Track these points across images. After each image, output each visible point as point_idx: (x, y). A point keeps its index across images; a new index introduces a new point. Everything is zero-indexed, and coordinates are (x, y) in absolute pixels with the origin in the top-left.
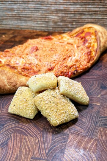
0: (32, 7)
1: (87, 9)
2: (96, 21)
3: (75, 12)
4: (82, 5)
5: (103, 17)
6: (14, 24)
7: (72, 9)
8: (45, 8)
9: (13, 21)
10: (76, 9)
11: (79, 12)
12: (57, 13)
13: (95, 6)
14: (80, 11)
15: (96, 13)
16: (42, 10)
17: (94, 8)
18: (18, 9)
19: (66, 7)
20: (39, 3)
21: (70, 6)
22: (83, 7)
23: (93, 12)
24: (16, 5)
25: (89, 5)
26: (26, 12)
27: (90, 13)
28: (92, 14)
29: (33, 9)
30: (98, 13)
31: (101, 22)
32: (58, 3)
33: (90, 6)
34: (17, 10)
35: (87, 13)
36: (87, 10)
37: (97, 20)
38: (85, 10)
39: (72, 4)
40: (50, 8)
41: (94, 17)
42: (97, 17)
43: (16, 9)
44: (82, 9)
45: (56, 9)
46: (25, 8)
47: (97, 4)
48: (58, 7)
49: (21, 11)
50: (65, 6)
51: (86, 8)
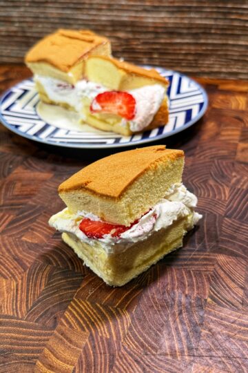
0: (55, 16)
1: (186, 21)
2: (207, 50)
3: (156, 27)
4: (173, 12)
5: (224, 42)
6: (12, 55)
7: (150, 20)
8: (85, 17)
9: (10, 48)
10: (158, 21)
11: (166, 28)
12: (115, 31)
13: (204, 16)
14: (170, 25)
15: (208, 31)
16: (80, 22)
17: (201, 18)
18: (22, 20)
19: (136, 17)
20: (72, 6)
21: (144, 15)
22: (176, 18)
23: (201, 28)
24: (17, 10)
25: (189, 12)
26: (40, 26)
27: (194, 31)
28: (196, 34)
29: (57, 21)
30: (213, 31)
31: (220, 53)
32: (116, 7)
33: (192, 15)
34: (20, 22)
35: (185, 31)
36: (185, 24)
37: (210, 48)
38: (181, 23)
39: (149, 8)
40: (96, 18)
41: (202, 41)
42: (210, 41)
43: (16, 20)
44: (172, 21)
45: (112, 21)
46: (37, 17)
47: (208, 10)
48: (116, 16)
49: (30, 25)
50: (133, 14)
51: (182, 18)
